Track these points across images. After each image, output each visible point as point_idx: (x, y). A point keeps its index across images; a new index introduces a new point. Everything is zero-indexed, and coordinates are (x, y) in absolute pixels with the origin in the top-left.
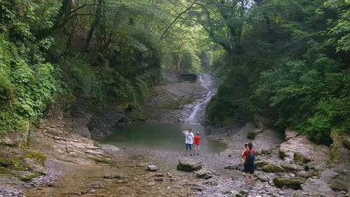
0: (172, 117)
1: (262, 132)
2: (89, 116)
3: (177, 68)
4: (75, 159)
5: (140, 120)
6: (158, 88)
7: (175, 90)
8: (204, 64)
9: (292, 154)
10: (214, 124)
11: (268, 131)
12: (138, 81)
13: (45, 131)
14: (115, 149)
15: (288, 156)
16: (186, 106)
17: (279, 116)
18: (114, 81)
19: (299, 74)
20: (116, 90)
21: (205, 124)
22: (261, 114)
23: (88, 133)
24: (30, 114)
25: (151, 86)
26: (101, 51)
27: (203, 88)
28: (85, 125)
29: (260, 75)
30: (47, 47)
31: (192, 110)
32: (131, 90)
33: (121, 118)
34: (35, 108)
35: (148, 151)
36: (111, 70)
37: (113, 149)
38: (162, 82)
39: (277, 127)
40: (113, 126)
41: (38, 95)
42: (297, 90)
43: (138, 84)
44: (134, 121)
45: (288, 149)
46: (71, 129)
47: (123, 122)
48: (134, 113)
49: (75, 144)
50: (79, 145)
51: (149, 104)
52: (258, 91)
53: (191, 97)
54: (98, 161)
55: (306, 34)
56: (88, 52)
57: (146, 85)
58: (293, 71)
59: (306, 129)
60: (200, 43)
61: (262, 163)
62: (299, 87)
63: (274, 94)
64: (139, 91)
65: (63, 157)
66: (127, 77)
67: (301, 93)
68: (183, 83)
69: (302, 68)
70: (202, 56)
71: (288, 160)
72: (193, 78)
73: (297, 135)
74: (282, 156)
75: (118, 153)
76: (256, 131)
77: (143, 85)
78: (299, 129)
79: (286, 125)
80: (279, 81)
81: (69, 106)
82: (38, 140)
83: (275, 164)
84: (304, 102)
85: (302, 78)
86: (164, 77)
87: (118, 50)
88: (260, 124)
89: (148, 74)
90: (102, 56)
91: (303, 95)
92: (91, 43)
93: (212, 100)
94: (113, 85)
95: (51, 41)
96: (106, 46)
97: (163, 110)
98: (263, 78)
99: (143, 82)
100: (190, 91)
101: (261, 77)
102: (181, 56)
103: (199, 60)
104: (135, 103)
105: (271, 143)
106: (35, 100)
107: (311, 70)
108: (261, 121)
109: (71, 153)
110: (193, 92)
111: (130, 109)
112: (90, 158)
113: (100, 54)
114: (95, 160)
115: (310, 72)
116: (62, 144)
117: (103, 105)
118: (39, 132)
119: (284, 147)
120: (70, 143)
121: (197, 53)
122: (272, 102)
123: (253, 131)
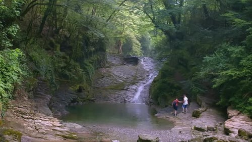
0: (118, 97)
1: (206, 110)
2: (49, 97)
3: (119, 52)
4: (45, 136)
5: (90, 100)
6: (104, 71)
7: (119, 72)
8: (144, 48)
9: (236, 131)
10: (158, 104)
11: (211, 110)
12: (86, 65)
13: (14, 110)
14: (78, 126)
15: (233, 132)
16: (130, 87)
17: (221, 96)
18: (66, 65)
19: (240, 59)
20: (67, 73)
21: (149, 104)
22: (203, 95)
23: (50, 112)
24: (3, 95)
25: (97, 69)
26: (53, 36)
27: (145, 71)
28: (46, 105)
29: (203, 59)
30: (14, 34)
31: (136, 91)
32: (81, 73)
33: (74, 99)
34: (6, 90)
35: (106, 128)
36: (62, 54)
37: (76, 127)
38: (107, 65)
39: (219, 106)
40: (66, 106)
41: (8, 78)
42: (238, 73)
43: (86, 67)
44: (84, 101)
45: (231, 126)
46: (35, 109)
47: (75, 102)
48: (84, 94)
49: (43, 122)
50: (47, 123)
51: (97, 86)
52: (202, 74)
53: (135, 79)
54: (65, 138)
55: (245, 22)
56: (41, 37)
57: (93, 68)
58: (234, 56)
59: (247, 108)
60: (141, 28)
61: (211, 138)
62: (239, 70)
63: (217, 77)
64: (87, 73)
65: (33, 134)
66: (76, 60)
67: (242, 75)
68: (125, 66)
69: (242, 53)
70: (142, 40)
71: (233, 135)
72: (135, 61)
73: (239, 114)
74: (227, 132)
75: (80, 130)
76: (200, 109)
77: (91, 67)
78: (240, 108)
79: (227, 105)
80: (221, 65)
81: (32, 87)
82: (8, 119)
83: (223, 139)
84: (244, 83)
85: (243, 62)
86: (108, 60)
87: (68, 35)
88: (203, 104)
89: (95, 57)
90: (53, 41)
91: (244, 78)
92: (44, 29)
93: (154, 81)
94: (65, 68)
95: (17, 28)
96: (57, 32)
97: (110, 91)
98: (206, 62)
99: (91, 65)
100: (133, 73)
101: (204, 61)
102: (123, 41)
103: (140, 44)
104: (84, 85)
105: (215, 121)
106: (5, 82)
107: (249, 54)
108: (204, 101)
109: (40, 130)
110: (136, 74)
111: (80, 90)
112: (58, 135)
113: (52, 39)
114: (63, 136)
115: (249, 57)
116: (31, 122)
117: (55, 87)
118: (8, 112)
119: (228, 124)
120: (38, 122)
121: (137, 38)
122: (214, 83)
123: (197, 110)
